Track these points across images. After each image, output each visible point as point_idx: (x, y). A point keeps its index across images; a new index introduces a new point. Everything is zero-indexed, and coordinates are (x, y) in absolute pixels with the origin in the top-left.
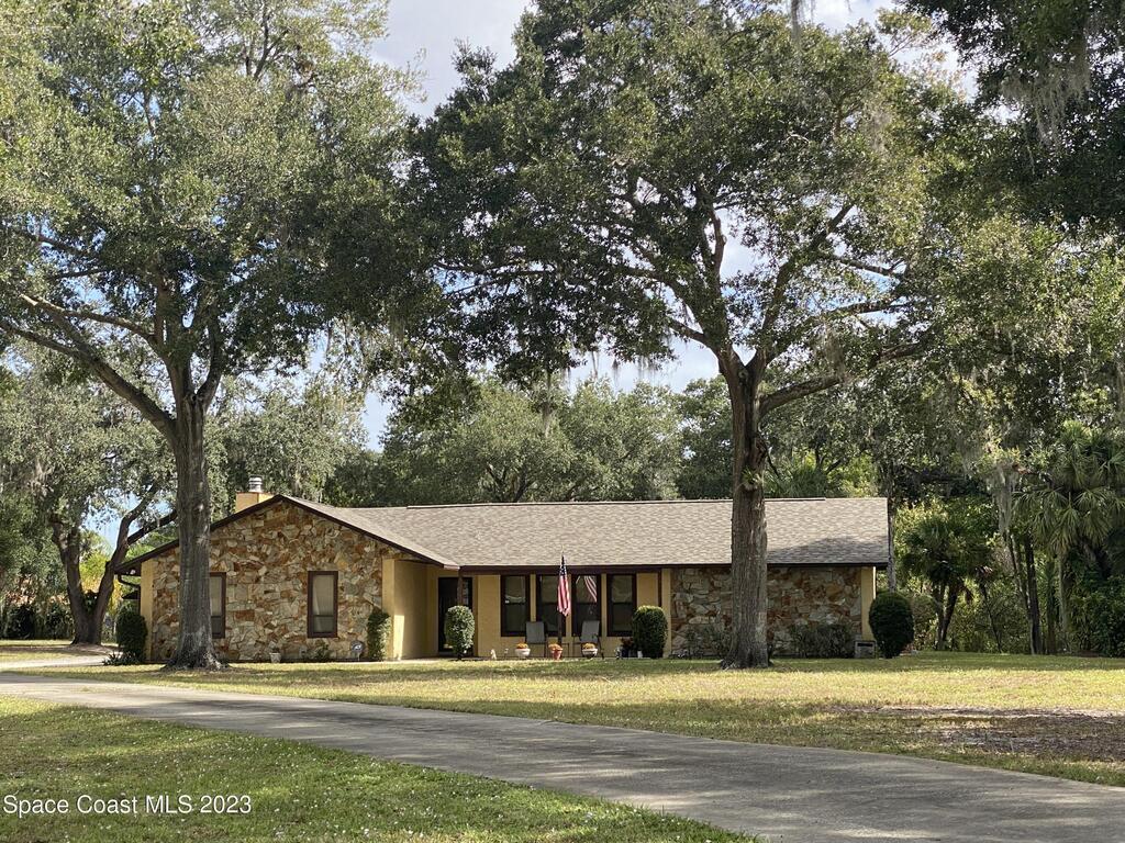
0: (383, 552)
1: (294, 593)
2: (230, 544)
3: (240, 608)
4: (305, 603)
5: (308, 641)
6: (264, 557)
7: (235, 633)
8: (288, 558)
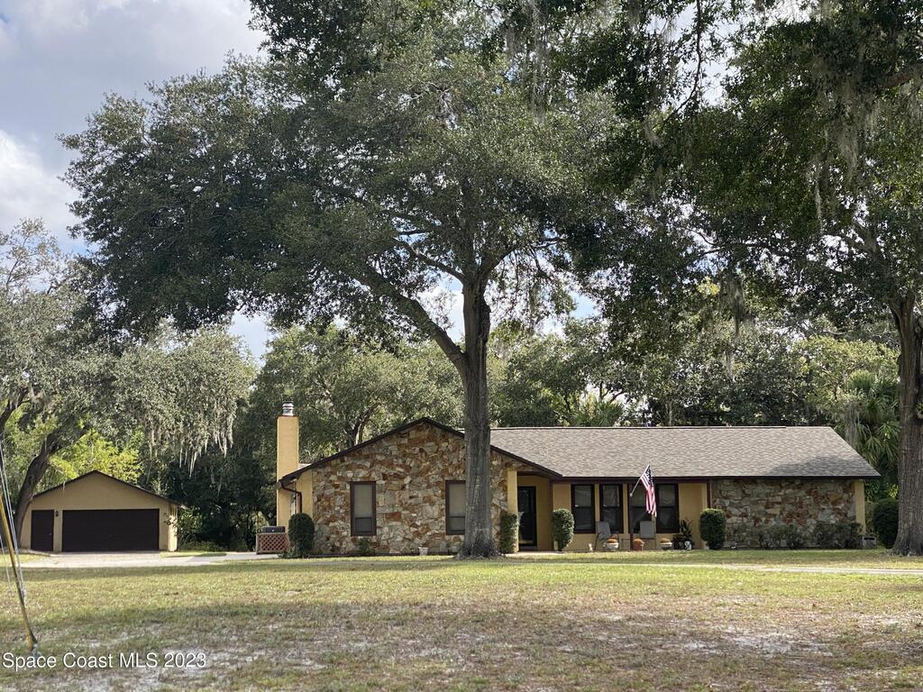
0: (508, 465)
1: (434, 498)
2: (379, 458)
3: (388, 511)
4: (443, 507)
5: (447, 537)
6: (408, 468)
7: (385, 531)
8: (428, 470)
